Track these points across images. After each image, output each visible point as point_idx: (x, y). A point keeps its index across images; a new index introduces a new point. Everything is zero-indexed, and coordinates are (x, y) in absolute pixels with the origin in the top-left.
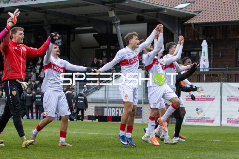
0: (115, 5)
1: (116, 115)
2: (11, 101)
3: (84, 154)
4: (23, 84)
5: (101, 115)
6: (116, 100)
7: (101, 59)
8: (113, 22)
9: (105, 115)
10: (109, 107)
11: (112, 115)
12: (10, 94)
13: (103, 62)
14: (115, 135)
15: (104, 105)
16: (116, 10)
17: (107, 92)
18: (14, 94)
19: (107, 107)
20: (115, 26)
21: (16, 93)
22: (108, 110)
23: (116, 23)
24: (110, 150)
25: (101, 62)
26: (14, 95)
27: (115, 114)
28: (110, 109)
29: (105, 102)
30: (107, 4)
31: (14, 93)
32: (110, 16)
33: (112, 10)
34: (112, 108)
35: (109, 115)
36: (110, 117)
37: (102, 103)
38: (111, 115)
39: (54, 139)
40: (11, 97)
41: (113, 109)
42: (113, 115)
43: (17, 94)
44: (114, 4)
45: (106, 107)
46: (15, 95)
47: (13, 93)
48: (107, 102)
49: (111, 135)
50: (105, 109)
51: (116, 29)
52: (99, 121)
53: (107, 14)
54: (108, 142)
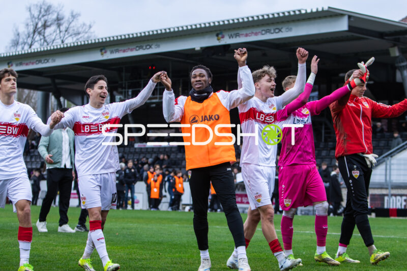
0: (399, 39)
1: (403, 207)
2: (352, 188)
3: (356, 268)
4: (367, 158)
5: (379, 206)
6: (402, 185)
7: (380, 121)
8: (396, 65)
9: (386, 207)
10: (392, 195)
11: (397, 207)
12: (349, 176)
13: (382, 126)
14: (402, 238)
15: (384, 192)
16: (401, 47)
17: (388, 171)
18: (356, 176)
19: (390, 195)
20: (399, 70)
21: (358, 174)
22: (390, 199)
23: (401, 67)
24: (396, 262)
25: (379, 126)
26: (356, 178)
27: (401, 205)
28: (394, 198)
29: (386, 187)
30: (386, 38)
31: (356, 174)
32: (392, 55)
33: (394, 45)
34: (396, 195)
35: (391, 207)
36: (393, 210)
37: (381, 188)
38: (394, 207)
39: (310, 245)
40: (351, 181)
41: (398, 198)
42: (399, 206)
43: (360, 175)
44: (397, 37)
45: (387, 195)
46: (358, 178)
47: (354, 175)
48: (389, 187)
49: (396, 238)
50: (386, 198)
51: (402, 74)
52: (377, 216)
53: (387, 53)
54: (392, 249)
